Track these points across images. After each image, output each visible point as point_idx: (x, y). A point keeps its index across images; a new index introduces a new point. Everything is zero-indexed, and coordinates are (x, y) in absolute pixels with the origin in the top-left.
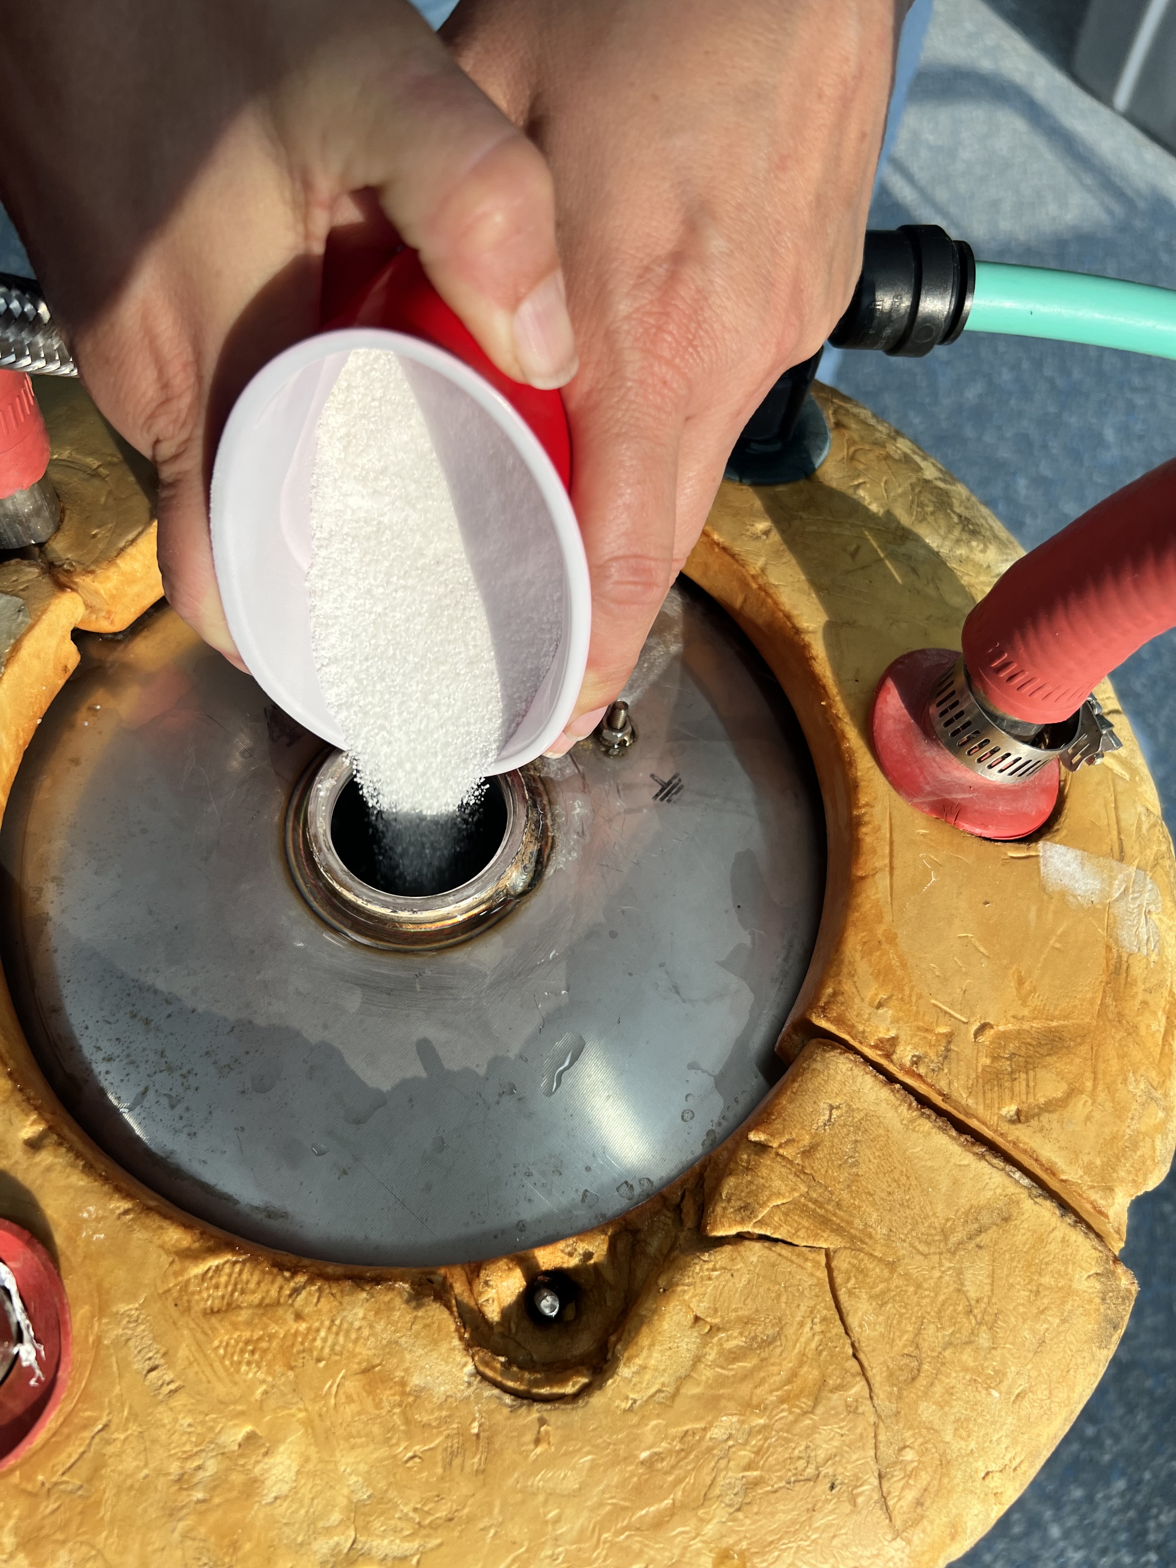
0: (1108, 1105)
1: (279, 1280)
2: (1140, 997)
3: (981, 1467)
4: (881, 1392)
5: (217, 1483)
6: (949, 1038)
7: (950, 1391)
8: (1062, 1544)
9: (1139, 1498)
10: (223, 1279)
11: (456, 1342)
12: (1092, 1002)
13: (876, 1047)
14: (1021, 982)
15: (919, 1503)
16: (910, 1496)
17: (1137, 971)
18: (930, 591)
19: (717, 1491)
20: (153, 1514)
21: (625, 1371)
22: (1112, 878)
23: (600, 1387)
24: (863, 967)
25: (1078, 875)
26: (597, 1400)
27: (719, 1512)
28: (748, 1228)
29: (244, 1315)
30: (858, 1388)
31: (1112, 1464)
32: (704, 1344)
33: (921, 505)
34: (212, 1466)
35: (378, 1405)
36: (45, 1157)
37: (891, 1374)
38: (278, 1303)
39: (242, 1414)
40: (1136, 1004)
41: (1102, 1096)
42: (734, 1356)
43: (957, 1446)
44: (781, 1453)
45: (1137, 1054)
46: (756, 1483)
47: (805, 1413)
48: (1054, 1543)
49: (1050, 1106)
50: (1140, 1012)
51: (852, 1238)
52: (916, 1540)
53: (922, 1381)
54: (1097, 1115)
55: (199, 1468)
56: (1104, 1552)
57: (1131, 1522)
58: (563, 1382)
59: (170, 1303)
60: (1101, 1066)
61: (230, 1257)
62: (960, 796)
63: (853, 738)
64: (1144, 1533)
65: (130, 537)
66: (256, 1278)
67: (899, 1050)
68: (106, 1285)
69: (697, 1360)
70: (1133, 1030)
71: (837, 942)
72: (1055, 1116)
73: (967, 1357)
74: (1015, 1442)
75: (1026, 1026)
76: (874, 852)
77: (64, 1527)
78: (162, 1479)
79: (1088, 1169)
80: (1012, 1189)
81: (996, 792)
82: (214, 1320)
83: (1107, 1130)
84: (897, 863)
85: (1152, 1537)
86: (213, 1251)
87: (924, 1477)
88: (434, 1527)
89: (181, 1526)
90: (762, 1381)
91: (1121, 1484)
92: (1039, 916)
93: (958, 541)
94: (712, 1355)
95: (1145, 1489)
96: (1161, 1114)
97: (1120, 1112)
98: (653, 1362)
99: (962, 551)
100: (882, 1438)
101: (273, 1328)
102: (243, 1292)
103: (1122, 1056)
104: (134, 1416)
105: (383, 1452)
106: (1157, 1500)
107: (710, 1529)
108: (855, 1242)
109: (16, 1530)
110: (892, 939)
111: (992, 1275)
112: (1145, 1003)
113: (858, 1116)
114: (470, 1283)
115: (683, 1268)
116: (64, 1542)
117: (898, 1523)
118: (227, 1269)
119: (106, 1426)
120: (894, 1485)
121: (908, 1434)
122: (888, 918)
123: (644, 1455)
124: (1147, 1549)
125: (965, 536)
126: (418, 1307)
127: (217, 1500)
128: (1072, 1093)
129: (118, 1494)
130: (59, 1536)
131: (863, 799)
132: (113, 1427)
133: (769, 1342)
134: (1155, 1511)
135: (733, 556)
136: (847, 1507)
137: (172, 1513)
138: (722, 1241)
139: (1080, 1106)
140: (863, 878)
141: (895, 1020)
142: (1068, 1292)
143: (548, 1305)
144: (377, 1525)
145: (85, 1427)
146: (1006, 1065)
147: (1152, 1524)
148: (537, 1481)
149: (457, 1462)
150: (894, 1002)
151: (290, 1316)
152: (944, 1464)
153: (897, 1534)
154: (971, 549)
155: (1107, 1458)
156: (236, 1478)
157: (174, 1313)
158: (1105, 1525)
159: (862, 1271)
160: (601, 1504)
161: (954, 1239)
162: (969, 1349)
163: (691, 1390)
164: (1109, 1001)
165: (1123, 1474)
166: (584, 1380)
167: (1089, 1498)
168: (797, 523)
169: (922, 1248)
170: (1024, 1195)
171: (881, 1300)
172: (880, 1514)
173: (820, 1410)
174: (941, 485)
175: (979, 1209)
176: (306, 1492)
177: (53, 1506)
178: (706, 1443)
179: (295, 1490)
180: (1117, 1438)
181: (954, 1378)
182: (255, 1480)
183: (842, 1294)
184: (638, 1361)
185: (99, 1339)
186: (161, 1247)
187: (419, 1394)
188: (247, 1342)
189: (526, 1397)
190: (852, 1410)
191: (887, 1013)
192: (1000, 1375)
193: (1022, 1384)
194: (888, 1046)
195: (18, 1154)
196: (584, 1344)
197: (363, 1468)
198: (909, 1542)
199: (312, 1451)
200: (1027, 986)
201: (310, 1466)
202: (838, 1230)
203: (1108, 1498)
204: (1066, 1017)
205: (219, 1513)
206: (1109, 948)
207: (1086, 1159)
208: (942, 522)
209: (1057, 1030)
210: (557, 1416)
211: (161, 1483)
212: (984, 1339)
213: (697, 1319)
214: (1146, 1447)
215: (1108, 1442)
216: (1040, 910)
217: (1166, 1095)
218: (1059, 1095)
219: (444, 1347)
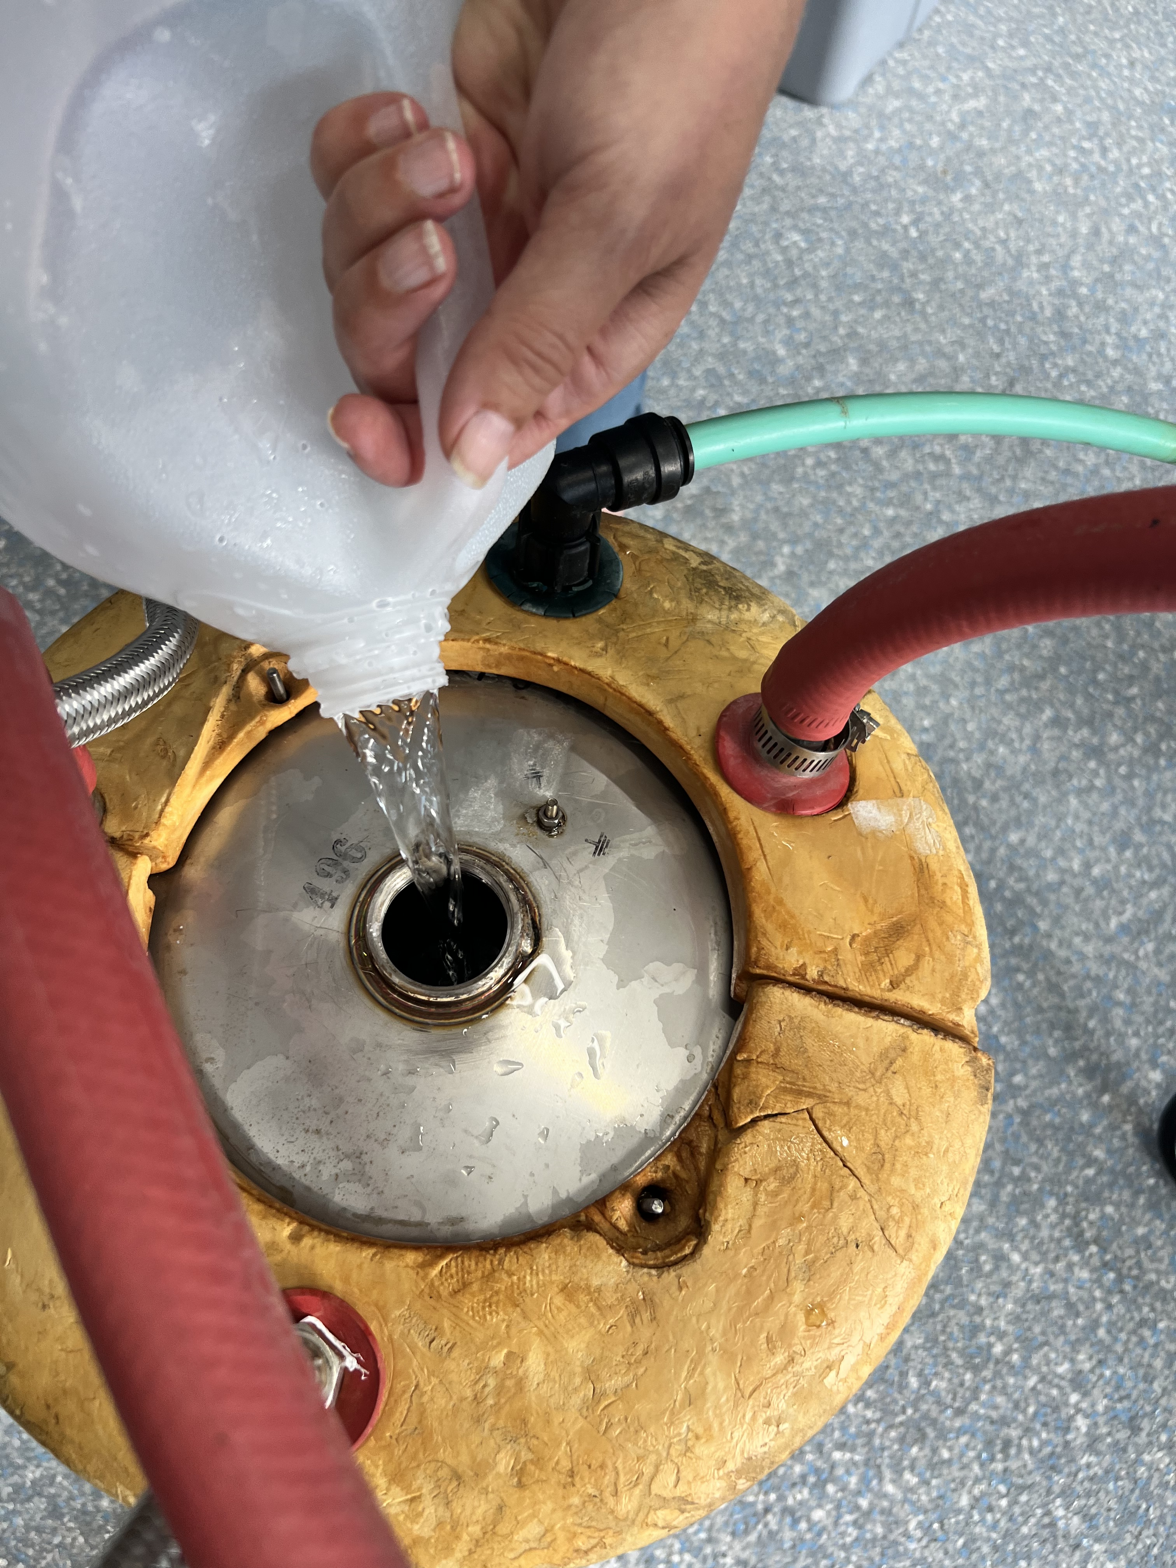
0: (943, 958)
1: (489, 1257)
2: (940, 881)
3: (937, 1201)
4: (866, 1180)
5: (500, 1390)
6: (835, 951)
7: (905, 1165)
8: (1024, 1266)
9: (1069, 1209)
10: (453, 1270)
11: (611, 1251)
12: (912, 896)
13: (794, 975)
14: (866, 900)
15: (909, 1236)
16: (903, 1233)
17: (934, 866)
18: (724, 653)
19: (793, 1274)
20: (466, 1425)
21: (716, 1227)
22: (900, 810)
23: (705, 1242)
24: (770, 927)
25: (879, 817)
26: (706, 1251)
27: (798, 1287)
28: (757, 1114)
29: (475, 1287)
30: (852, 1183)
31: (1040, 1190)
32: (756, 1194)
33: (698, 590)
34: (492, 1382)
35: (578, 1306)
36: (307, 1242)
37: (868, 1168)
38: (494, 1271)
39: (499, 1344)
40: (939, 887)
41: (937, 954)
42: (775, 1194)
43: (918, 1195)
44: (822, 1239)
45: (949, 919)
46: (814, 1262)
47: (828, 1210)
48: (1018, 1267)
49: (910, 971)
50: (943, 891)
51: (819, 1097)
52: (914, 1258)
53: (887, 1166)
54: (938, 967)
55: (484, 1386)
56: (1057, 1259)
57: (1069, 1229)
58: (682, 1249)
59: (427, 1298)
60: (931, 935)
61: (451, 1256)
62: (791, 794)
63: (714, 778)
64: (1081, 1233)
65: (163, 800)
66: (473, 1263)
67: (809, 971)
68: (381, 1303)
69: (755, 1204)
70: (943, 905)
71: (748, 915)
72: (913, 977)
73: (909, 1141)
74: (951, 1180)
75: (878, 927)
76: (750, 848)
77: (414, 1457)
78: (465, 1403)
79: (943, 1002)
80: (902, 1030)
81: (812, 782)
82: (459, 1297)
83: (946, 974)
84: (767, 851)
85: (1088, 1235)
86: (441, 1257)
87: (907, 1220)
88: (638, 1362)
89: (487, 1426)
90: (797, 1201)
91: (1052, 1203)
92: (863, 853)
93: (730, 609)
94: (762, 1197)
95: (1071, 1200)
96: (975, 950)
97: (950, 959)
98: (730, 1216)
99: (734, 616)
100: (876, 1207)
101: (497, 1286)
102: (469, 1273)
103: (941, 923)
104: (431, 1373)
105: (591, 1331)
106: (1083, 1205)
107: (797, 1298)
108: (822, 1098)
109: (385, 1473)
110: (780, 902)
111: (907, 1087)
112: (944, 884)
113: (796, 1021)
114: (603, 1214)
115: (728, 1154)
116: (418, 1466)
117: (900, 1251)
118: (453, 1263)
119: (417, 1386)
120: (891, 1231)
121: (889, 1199)
122: (773, 890)
123: (744, 1271)
124: (1088, 1244)
125: (733, 603)
126: (579, 1240)
127: (503, 1401)
128: (919, 958)
129: (441, 1423)
130: (414, 1464)
131: (732, 815)
132: (422, 1384)
133: (793, 1177)
134: (1083, 1213)
135: (589, 674)
136: (870, 1254)
137: (478, 1420)
138: (744, 1128)
139: (926, 964)
140: (749, 869)
141: (800, 953)
142: (953, 1080)
143: (658, 1207)
144: (604, 1374)
145: (404, 1392)
146: (874, 957)
147: (1085, 1224)
148: (688, 1311)
149: (638, 1320)
150: (795, 941)
151: (504, 1276)
152: (916, 1207)
153: (903, 1258)
154: (740, 611)
155: (1035, 1187)
156: (510, 1383)
157: (432, 1302)
158: (1051, 1238)
159: (831, 1114)
160: (730, 1309)
161: (878, 1074)
162: (908, 1136)
163: (758, 1223)
164: (923, 892)
165: (1051, 1193)
166: (694, 1243)
167: (1034, 1223)
168: (621, 634)
169: (861, 1086)
170: (909, 1031)
171: (848, 1127)
172: (890, 1251)
173: (835, 1204)
174: (704, 567)
175: (887, 1050)
176: (554, 1374)
177: (403, 1447)
178: (777, 1250)
179: (547, 1375)
180: (1037, 1168)
181: (904, 1157)
182: (521, 1379)
183: (826, 1133)
184: (721, 1219)
185: (390, 1338)
186: (407, 1266)
187: (599, 1290)
188: (485, 1301)
189: (662, 1267)
190: (854, 1197)
191: (794, 950)
192: (930, 1144)
193: (944, 1145)
194: (800, 971)
195: (288, 1246)
196: (684, 1222)
197: (583, 1346)
198: (911, 1260)
199: (550, 1349)
200: (871, 901)
201: (551, 1358)
202: (809, 1095)
203: (1047, 1216)
204: (901, 912)
205: (507, 1407)
206: (912, 858)
207: (940, 996)
208: (715, 598)
209: (898, 922)
210: (686, 1271)
211: (465, 1405)
212: (914, 1127)
213: (746, 1180)
214: (1061, 1168)
215: (1033, 1174)
216: (863, 849)
217: (975, 937)
218: (912, 962)
219: (604, 1256)
